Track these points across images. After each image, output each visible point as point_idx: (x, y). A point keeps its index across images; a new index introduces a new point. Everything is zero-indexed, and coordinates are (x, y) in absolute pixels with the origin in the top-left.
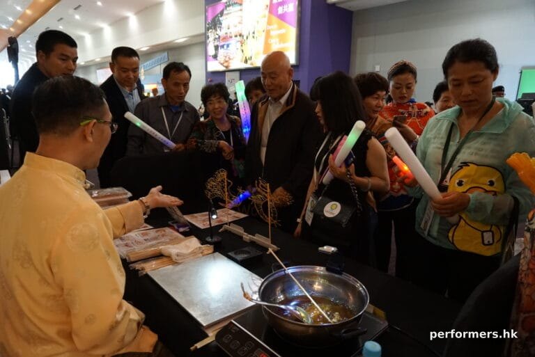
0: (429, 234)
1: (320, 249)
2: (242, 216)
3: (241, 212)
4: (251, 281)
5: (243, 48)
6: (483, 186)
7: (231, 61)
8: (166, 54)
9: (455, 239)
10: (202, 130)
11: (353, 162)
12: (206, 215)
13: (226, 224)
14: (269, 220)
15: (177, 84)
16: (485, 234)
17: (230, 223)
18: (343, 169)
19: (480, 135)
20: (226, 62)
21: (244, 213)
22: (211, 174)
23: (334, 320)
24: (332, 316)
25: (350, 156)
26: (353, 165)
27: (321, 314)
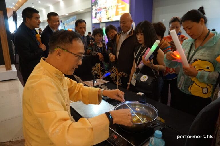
0: (181, 89)
1: (137, 94)
2: (107, 82)
3: (106, 80)
4: (110, 107)
5: (107, 13)
6: (204, 69)
7: (102, 19)
8: (75, 16)
9: (191, 90)
10: (92, 47)
11: (152, 58)
12: (92, 82)
13: (100, 85)
14: (117, 83)
15: (81, 28)
16: (204, 89)
17: (102, 85)
18: (149, 61)
19: (203, 47)
20: (100, 19)
21: (108, 81)
22: (94, 65)
23: (144, 121)
24: (143, 119)
25: (151, 56)
26: (152, 60)
27: (138, 119)
